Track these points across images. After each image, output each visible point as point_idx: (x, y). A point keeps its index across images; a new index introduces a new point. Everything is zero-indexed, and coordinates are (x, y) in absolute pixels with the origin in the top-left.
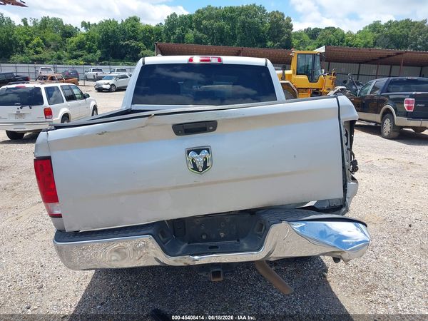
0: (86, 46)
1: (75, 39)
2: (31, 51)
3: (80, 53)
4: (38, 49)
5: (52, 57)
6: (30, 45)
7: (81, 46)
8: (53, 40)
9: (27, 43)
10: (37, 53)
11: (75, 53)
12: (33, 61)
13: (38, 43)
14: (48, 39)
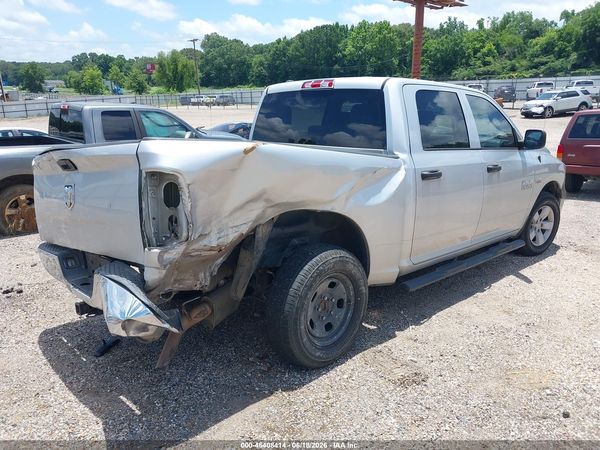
0: (556, 49)
1: (541, 40)
2: (479, 63)
3: (544, 59)
4: (488, 59)
5: (504, 68)
6: (479, 54)
7: (547, 50)
8: (510, 45)
9: (476, 51)
10: (486, 64)
11: (536, 60)
12: (479, 76)
13: (490, 50)
14: (503, 44)
